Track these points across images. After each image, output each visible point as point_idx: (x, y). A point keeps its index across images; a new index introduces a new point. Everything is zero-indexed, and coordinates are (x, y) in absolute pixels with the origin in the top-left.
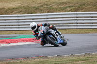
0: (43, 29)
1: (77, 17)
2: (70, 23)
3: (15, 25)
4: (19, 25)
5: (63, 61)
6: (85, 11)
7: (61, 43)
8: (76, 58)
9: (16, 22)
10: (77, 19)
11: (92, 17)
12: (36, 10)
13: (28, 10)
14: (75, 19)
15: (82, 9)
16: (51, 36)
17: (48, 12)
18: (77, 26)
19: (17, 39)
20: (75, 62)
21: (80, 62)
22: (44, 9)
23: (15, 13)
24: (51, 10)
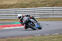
1: (53, 10)
3: (14, 15)
5: (44, 38)
7: (38, 28)
12: (27, 6)
13: (22, 6)
14: (52, 11)
15: (57, 5)
16: (31, 23)
17: (35, 7)
18: (54, 16)
20: (52, 39)
21: (55, 39)
22: (32, 5)
23: (14, 8)
24: (37, 6)
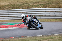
0: (29, 18)
1: (46, 11)
2: (41, 15)
3: (6, 16)
4: (9, 16)
5: (37, 39)
6: (51, 8)
8: (45, 38)
9: (7, 14)
10: (46, 12)
11: (55, 11)
12: (20, 7)
13: (14, 7)
14: (45, 12)
16: (34, 23)
19: (7, 25)
20: (44, 40)
21: (48, 40)
22: (25, 6)
24: (29, 7)
